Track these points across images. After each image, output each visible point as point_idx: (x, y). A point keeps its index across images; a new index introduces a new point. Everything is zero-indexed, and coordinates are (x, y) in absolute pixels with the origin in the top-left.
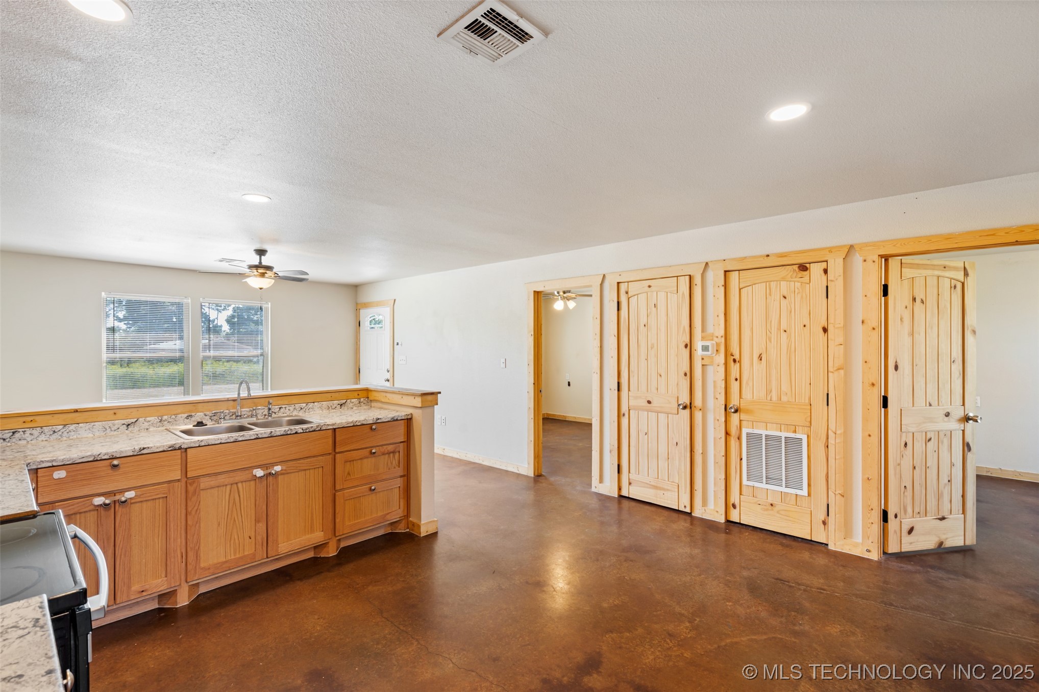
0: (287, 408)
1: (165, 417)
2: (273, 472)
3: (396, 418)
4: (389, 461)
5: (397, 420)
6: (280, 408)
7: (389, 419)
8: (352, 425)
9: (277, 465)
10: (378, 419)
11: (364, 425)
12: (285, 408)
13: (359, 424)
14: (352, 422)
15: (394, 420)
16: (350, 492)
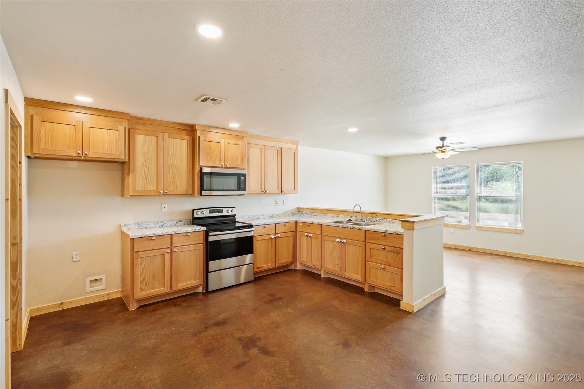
0: (383, 220)
1: (345, 216)
2: (343, 242)
3: (397, 233)
4: (394, 257)
5: (398, 234)
6: (380, 219)
7: (393, 233)
8: (373, 231)
9: (345, 239)
10: (387, 231)
11: (379, 232)
12: (382, 220)
13: (376, 231)
14: (373, 229)
15: (396, 234)
16: (373, 264)
